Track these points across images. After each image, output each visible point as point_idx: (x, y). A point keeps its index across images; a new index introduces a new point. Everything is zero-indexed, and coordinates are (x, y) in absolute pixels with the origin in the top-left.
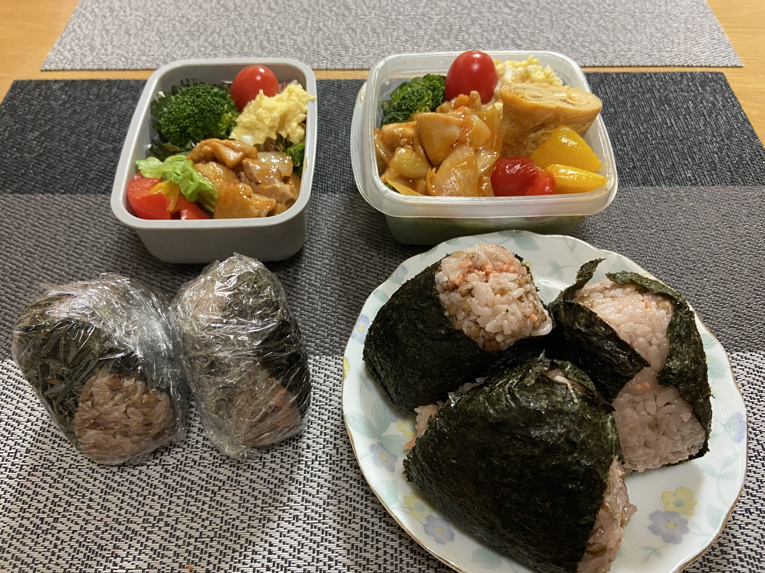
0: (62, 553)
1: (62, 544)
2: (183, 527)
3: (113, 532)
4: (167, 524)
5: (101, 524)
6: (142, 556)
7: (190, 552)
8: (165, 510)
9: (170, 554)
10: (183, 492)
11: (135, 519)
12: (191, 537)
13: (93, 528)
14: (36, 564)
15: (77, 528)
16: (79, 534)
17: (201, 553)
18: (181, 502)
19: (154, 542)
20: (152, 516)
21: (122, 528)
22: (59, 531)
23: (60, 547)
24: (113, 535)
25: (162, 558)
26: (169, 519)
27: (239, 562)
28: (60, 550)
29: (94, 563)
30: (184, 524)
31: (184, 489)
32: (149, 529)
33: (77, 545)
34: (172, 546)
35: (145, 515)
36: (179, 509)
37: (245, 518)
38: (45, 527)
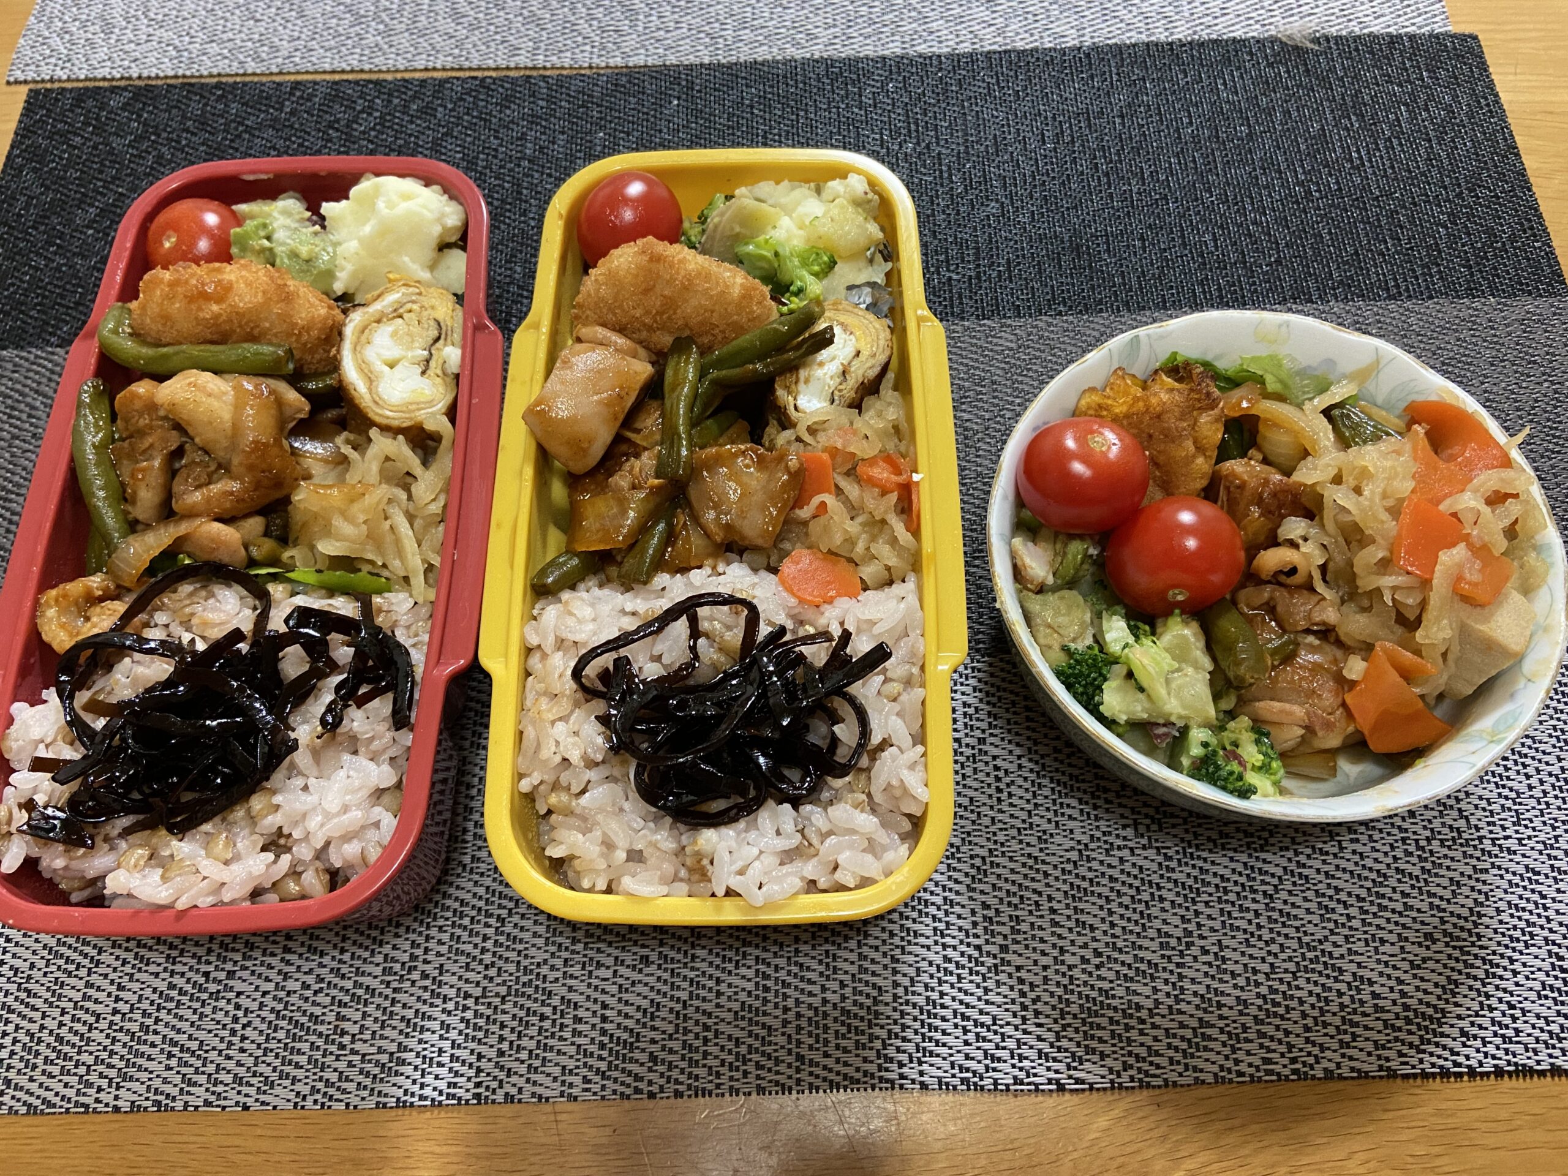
0: (248, 1032)
1: (245, 1015)
2: (454, 980)
3: (333, 992)
4: (425, 976)
5: (310, 979)
6: (387, 1032)
7: (468, 1021)
8: (419, 952)
9: (436, 1025)
10: (447, 919)
11: (369, 968)
12: (467, 996)
13: (297, 986)
14: (207, 1052)
15: (270, 986)
16: (275, 998)
17: (487, 1023)
18: (445, 937)
19: (404, 1006)
20: (397, 961)
21: (349, 985)
22: (239, 994)
23: (244, 1021)
24: (333, 998)
25: (421, 1032)
26: (426, 967)
27: (553, 1035)
28: (244, 1027)
29: (305, 1047)
30: (454, 974)
31: (449, 914)
32: (395, 985)
33: (272, 1017)
34: (436, 1013)
35: (385, 961)
36: (444, 949)
37: (558, 962)
38: (213, 987)
